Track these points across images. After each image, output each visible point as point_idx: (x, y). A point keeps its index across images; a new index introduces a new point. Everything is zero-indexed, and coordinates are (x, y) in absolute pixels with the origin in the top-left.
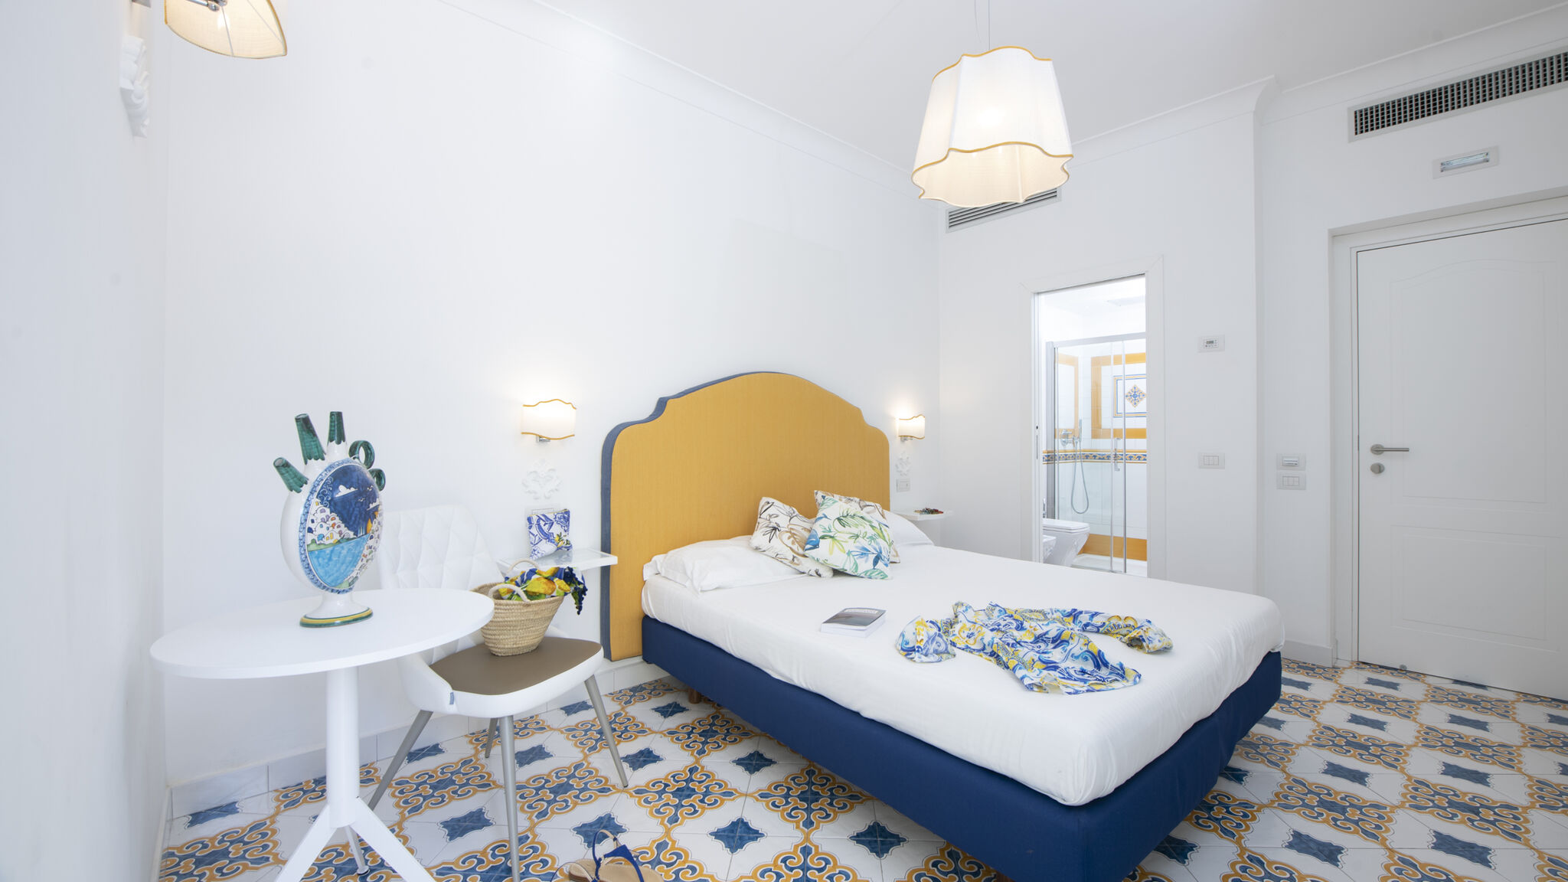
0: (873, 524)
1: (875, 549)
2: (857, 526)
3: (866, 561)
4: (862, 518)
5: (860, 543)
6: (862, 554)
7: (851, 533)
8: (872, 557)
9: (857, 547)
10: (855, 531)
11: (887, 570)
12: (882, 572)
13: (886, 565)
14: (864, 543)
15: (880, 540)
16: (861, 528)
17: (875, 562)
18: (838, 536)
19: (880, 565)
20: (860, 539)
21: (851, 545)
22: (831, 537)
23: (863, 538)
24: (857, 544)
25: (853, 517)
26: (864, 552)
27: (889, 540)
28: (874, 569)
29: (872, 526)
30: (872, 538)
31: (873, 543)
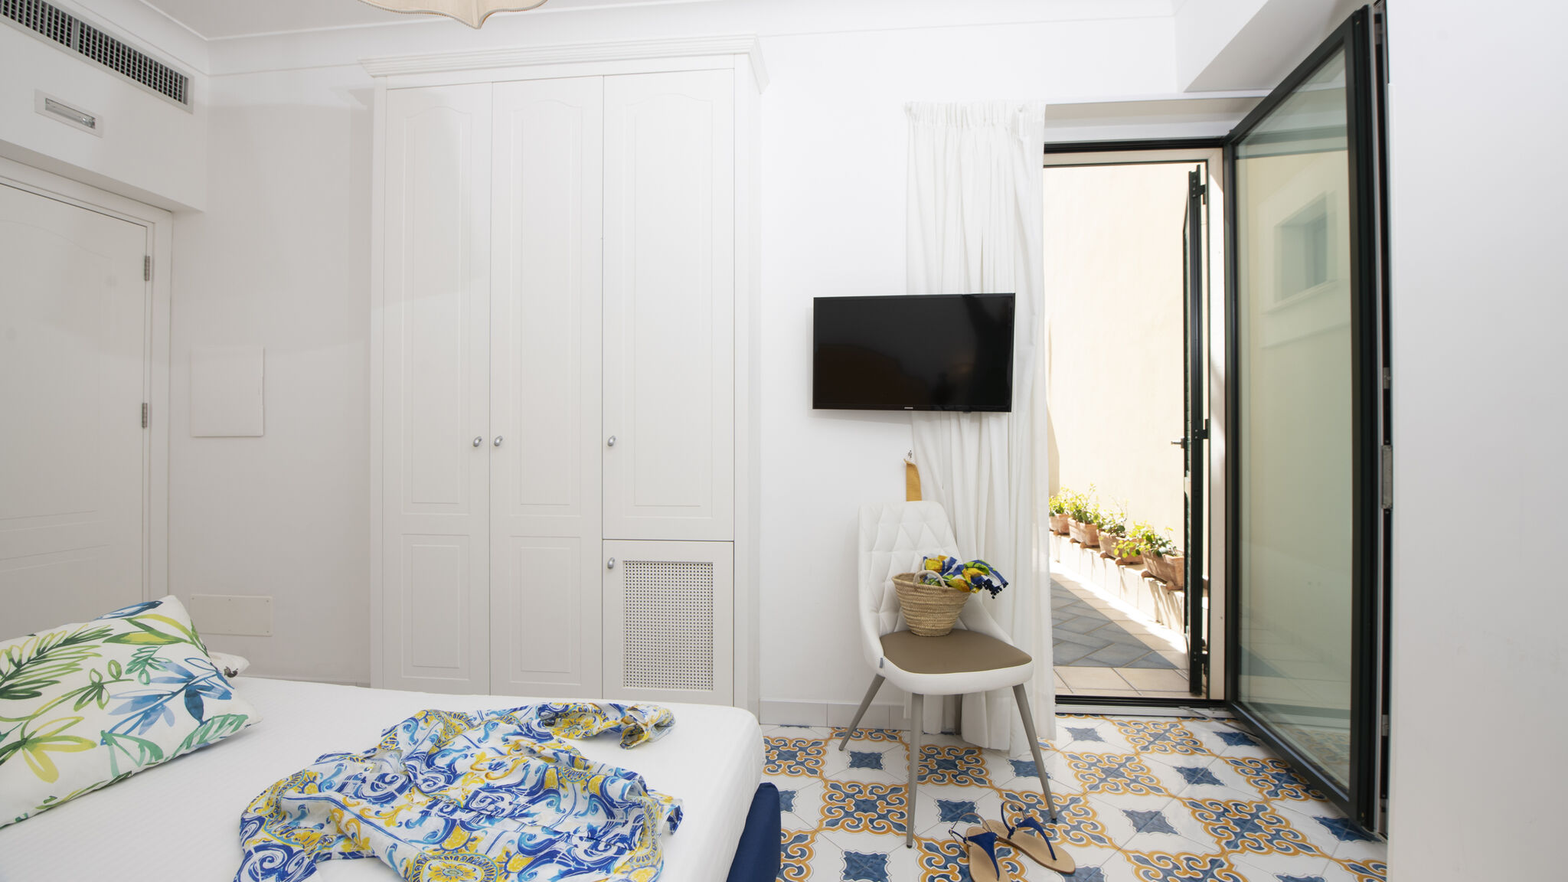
0: (115, 633)
1: (171, 680)
2: (72, 668)
3: (171, 721)
4: (71, 641)
5: (115, 697)
6: (146, 715)
7: (72, 695)
8: (178, 704)
9: (118, 711)
10: (81, 680)
11: (235, 706)
12: (229, 715)
13: (226, 695)
14: (135, 687)
15: (164, 652)
16: (86, 665)
17: (195, 707)
18: (37, 728)
19: (212, 706)
20: (110, 689)
21: (96, 718)
22: (15, 747)
23: (117, 678)
24: (114, 704)
25: (41, 656)
26: (149, 708)
27: (184, 629)
28: (202, 723)
29: (118, 639)
30: (142, 662)
31: (154, 674)
